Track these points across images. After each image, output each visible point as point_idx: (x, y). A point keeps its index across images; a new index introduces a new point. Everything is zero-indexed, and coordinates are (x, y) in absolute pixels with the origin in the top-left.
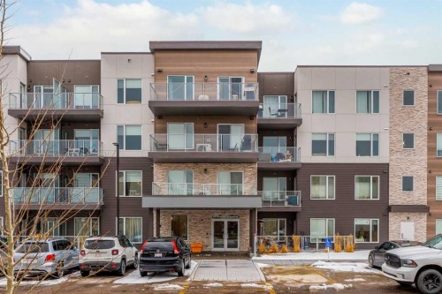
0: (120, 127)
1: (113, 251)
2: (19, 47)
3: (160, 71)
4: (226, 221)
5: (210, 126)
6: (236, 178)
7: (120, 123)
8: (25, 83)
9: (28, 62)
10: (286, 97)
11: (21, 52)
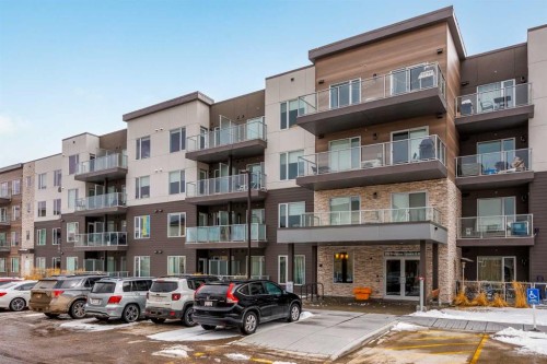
0: (283, 155)
1: (173, 295)
2: (197, 93)
3: (321, 83)
4: (403, 260)
5: (381, 136)
6: (417, 200)
7: (282, 150)
8: (208, 127)
9: (210, 106)
10: (514, 80)
11: (200, 97)
